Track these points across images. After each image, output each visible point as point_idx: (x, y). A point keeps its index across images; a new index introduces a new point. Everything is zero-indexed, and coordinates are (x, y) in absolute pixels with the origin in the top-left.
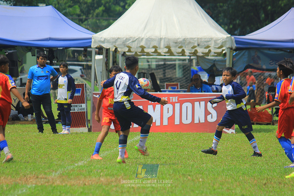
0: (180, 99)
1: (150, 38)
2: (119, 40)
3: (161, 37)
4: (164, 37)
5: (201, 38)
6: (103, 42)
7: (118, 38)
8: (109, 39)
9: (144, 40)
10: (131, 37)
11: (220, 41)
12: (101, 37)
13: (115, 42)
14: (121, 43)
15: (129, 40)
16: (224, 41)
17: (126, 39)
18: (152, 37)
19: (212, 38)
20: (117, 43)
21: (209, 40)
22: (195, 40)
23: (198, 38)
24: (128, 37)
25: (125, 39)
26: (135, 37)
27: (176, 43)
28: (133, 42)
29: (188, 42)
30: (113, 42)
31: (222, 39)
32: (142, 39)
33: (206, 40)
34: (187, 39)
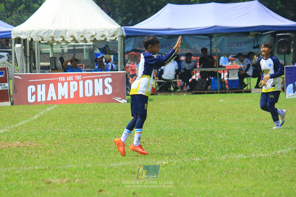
0: (83, 77)
1: (58, 30)
2: (33, 32)
3: (67, 29)
4: (68, 29)
5: (98, 29)
6: (21, 34)
7: (33, 31)
8: (25, 31)
9: (53, 31)
10: (43, 30)
11: (113, 30)
12: (19, 30)
13: (30, 34)
14: (35, 34)
15: (41, 32)
16: (115, 31)
17: (39, 31)
18: (60, 29)
19: (106, 29)
20: (32, 35)
21: (104, 30)
22: (93, 30)
23: (95, 29)
24: (40, 29)
25: (37, 31)
26: (46, 30)
27: (78, 33)
28: (44, 33)
29: (87, 32)
30: (28, 34)
31: (114, 30)
32: (52, 31)
33: (102, 30)
34: (87, 30)
